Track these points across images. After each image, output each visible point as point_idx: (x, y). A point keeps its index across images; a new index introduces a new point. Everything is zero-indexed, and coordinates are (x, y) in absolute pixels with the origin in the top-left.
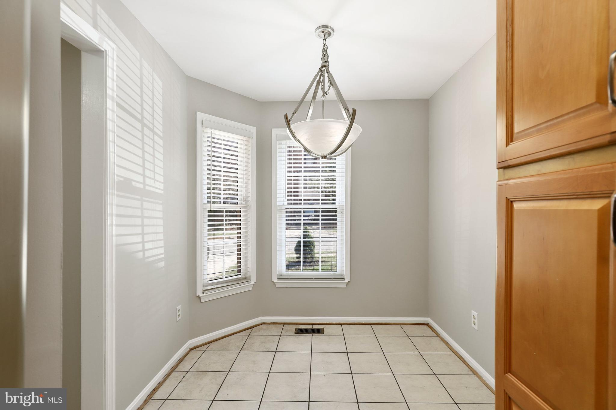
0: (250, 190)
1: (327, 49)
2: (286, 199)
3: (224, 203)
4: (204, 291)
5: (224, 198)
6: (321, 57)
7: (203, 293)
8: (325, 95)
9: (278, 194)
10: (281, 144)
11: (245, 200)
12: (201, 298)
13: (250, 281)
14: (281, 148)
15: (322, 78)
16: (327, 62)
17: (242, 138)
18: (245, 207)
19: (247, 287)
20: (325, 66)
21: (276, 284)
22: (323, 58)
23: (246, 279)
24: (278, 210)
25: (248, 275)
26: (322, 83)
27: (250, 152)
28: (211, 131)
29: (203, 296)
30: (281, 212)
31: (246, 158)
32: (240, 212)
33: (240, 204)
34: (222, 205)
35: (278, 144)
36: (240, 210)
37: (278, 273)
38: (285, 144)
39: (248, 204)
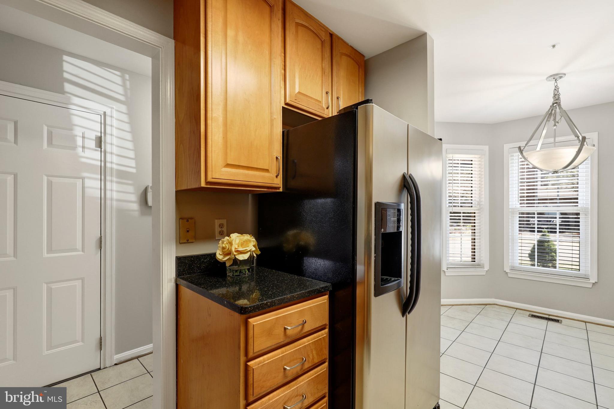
0: (483, 196)
1: (558, 89)
2: (518, 202)
3: (461, 206)
4: (448, 268)
5: (461, 203)
6: (552, 95)
7: (447, 269)
8: (557, 124)
9: (510, 199)
10: (513, 156)
11: (479, 204)
12: (446, 272)
13: (483, 267)
14: (513, 159)
15: (553, 111)
16: (559, 99)
17: (476, 156)
18: (478, 210)
19: (481, 272)
20: (556, 103)
21: (508, 273)
22: (555, 96)
23: (480, 266)
24: (510, 212)
25: (482, 262)
26: (553, 115)
27: (483, 166)
28: (453, 156)
29: (447, 271)
30: (513, 213)
31: (479, 171)
32: (475, 213)
33: (474, 207)
34: (460, 208)
35: (510, 156)
36: (474, 212)
37: (510, 264)
38: (518, 155)
39: (481, 207)
